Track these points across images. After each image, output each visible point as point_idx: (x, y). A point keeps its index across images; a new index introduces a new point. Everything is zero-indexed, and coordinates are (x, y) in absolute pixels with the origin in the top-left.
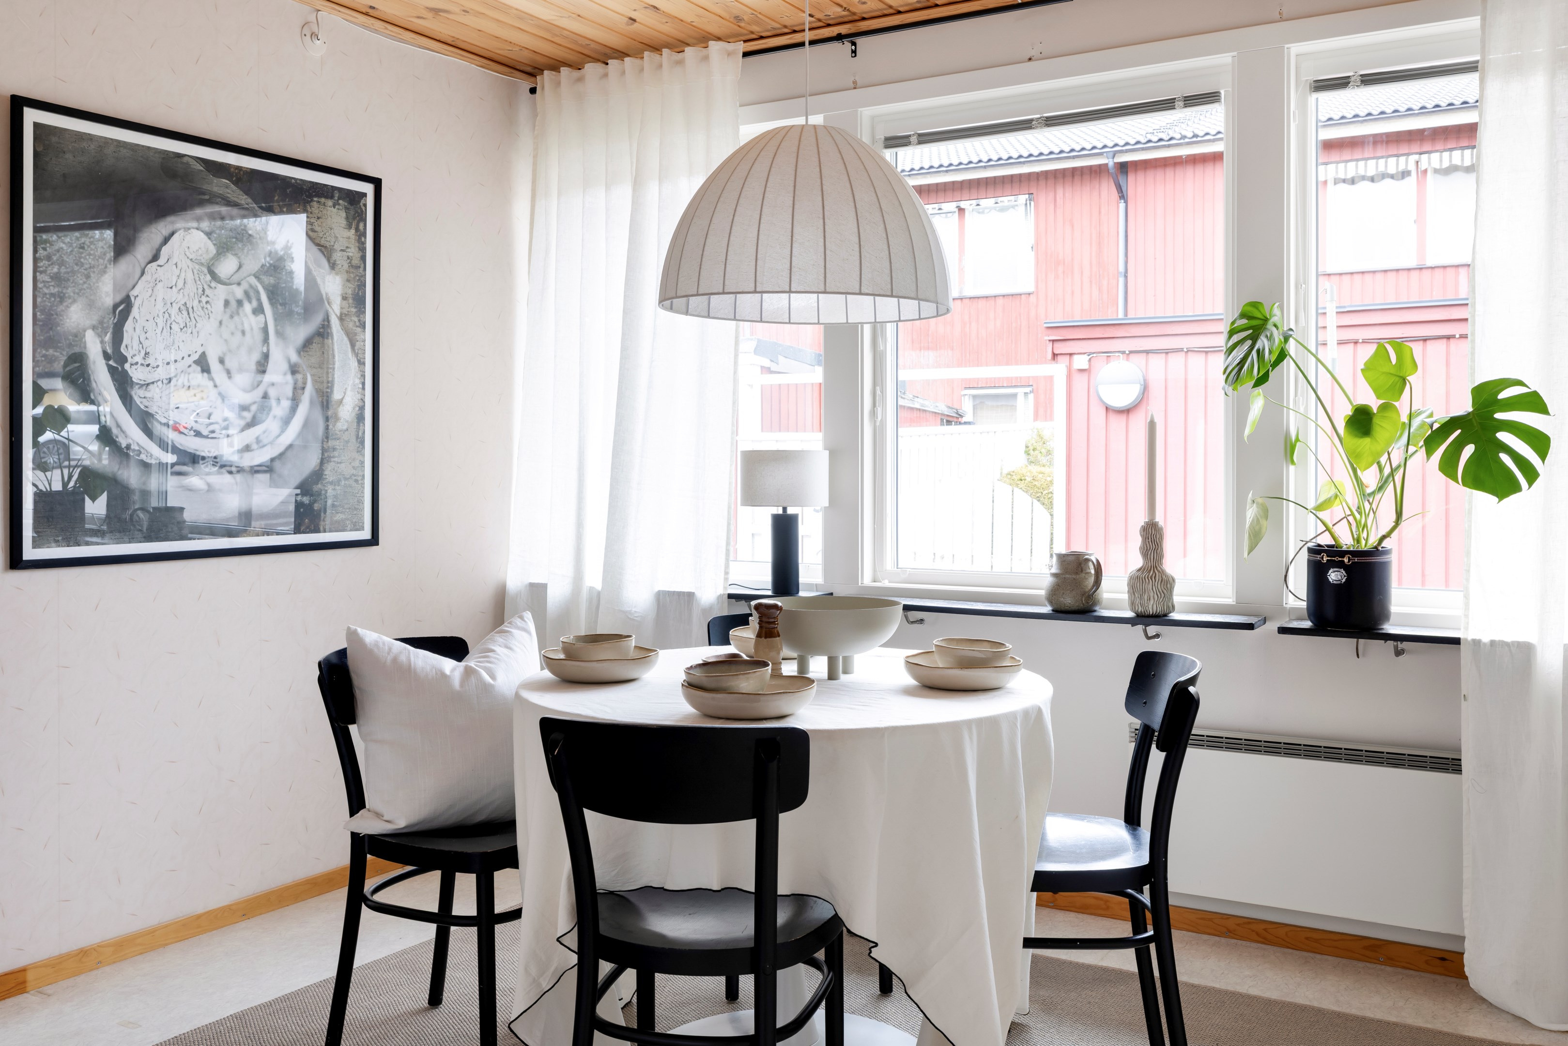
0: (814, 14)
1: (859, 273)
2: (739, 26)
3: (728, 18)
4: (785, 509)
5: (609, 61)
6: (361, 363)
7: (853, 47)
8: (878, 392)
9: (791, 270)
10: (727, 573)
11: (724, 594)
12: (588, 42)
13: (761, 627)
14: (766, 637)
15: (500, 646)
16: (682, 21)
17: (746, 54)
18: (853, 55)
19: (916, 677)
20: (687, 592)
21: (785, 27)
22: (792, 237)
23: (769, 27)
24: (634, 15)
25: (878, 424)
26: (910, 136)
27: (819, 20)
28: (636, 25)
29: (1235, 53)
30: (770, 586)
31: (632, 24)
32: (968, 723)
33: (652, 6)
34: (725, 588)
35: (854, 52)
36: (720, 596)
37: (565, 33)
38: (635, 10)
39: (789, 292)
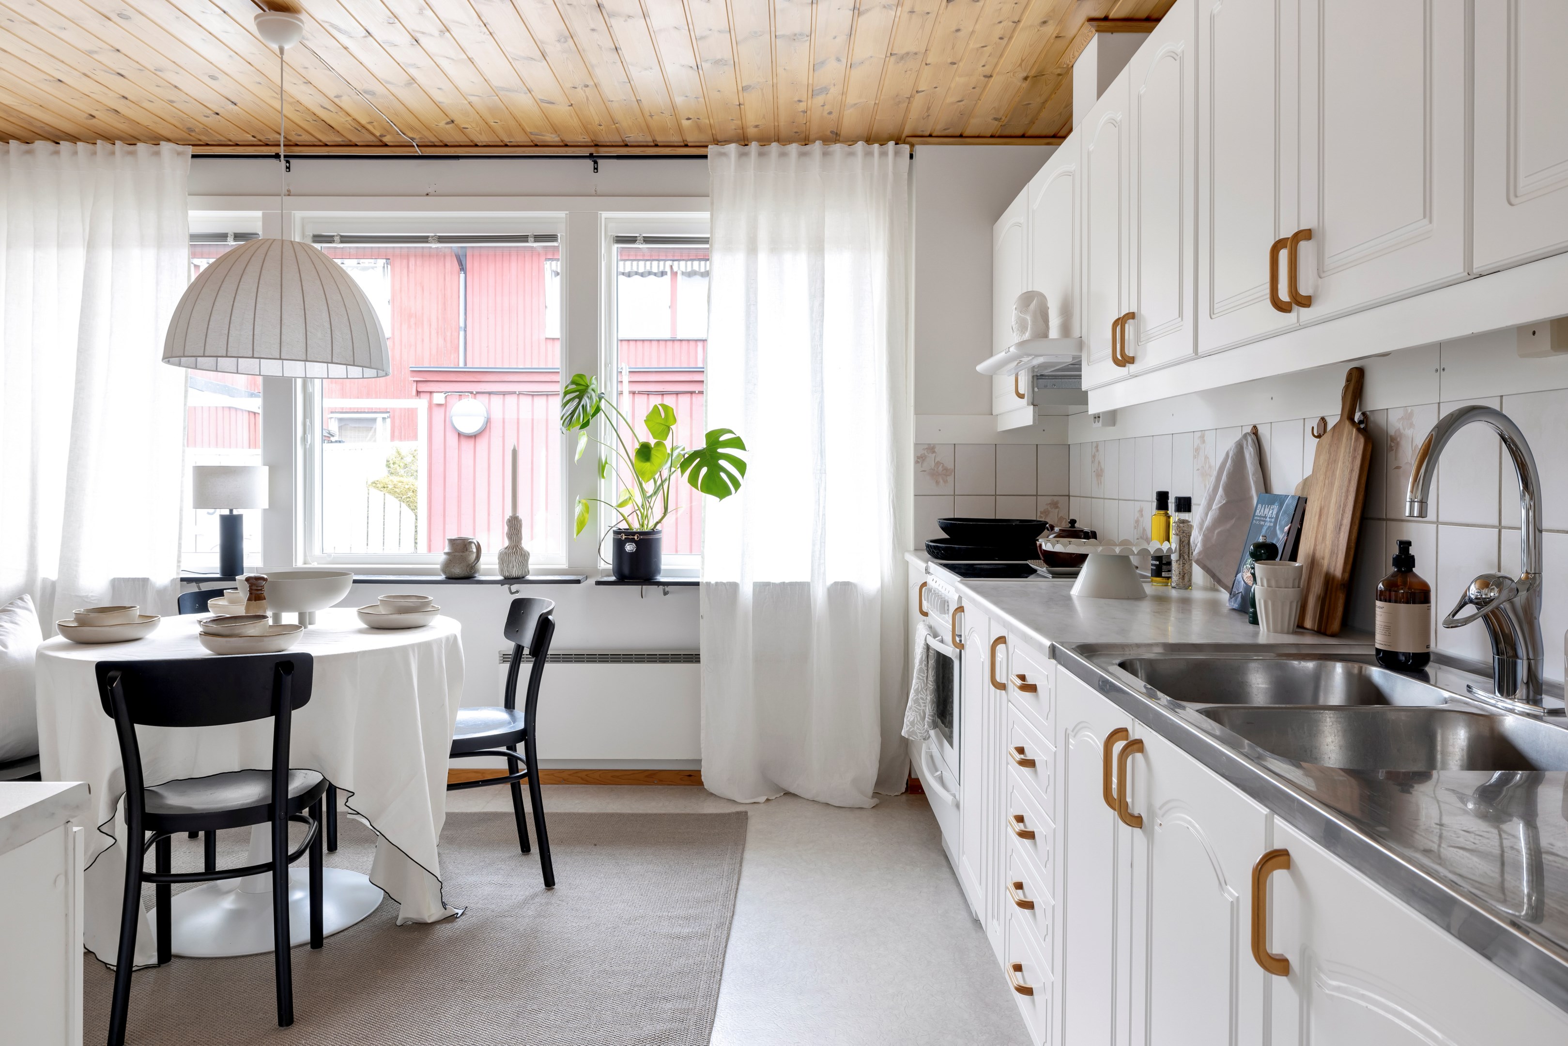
0: (255, 135)
1: (331, 349)
2: (190, 135)
3: (181, 128)
4: (231, 511)
5: (61, 142)
7: (288, 165)
8: (308, 423)
9: (281, 344)
10: (179, 562)
11: (177, 578)
12: (43, 125)
13: (251, 594)
14: (255, 600)
15: (5, 622)
16: (138, 123)
17: (193, 156)
18: (288, 171)
19: (366, 622)
20: (141, 578)
21: (230, 141)
22: (281, 321)
23: (216, 139)
24: (94, 113)
25: (308, 446)
26: (334, 236)
27: (260, 141)
28: (94, 120)
29: (568, 212)
30: (218, 570)
31: (91, 119)
32: (412, 646)
33: (114, 109)
34: (178, 573)
35: (288, 168)
36: (173, 580)
37: (22, 116)
38: (97, 110)
39: (280, 359)
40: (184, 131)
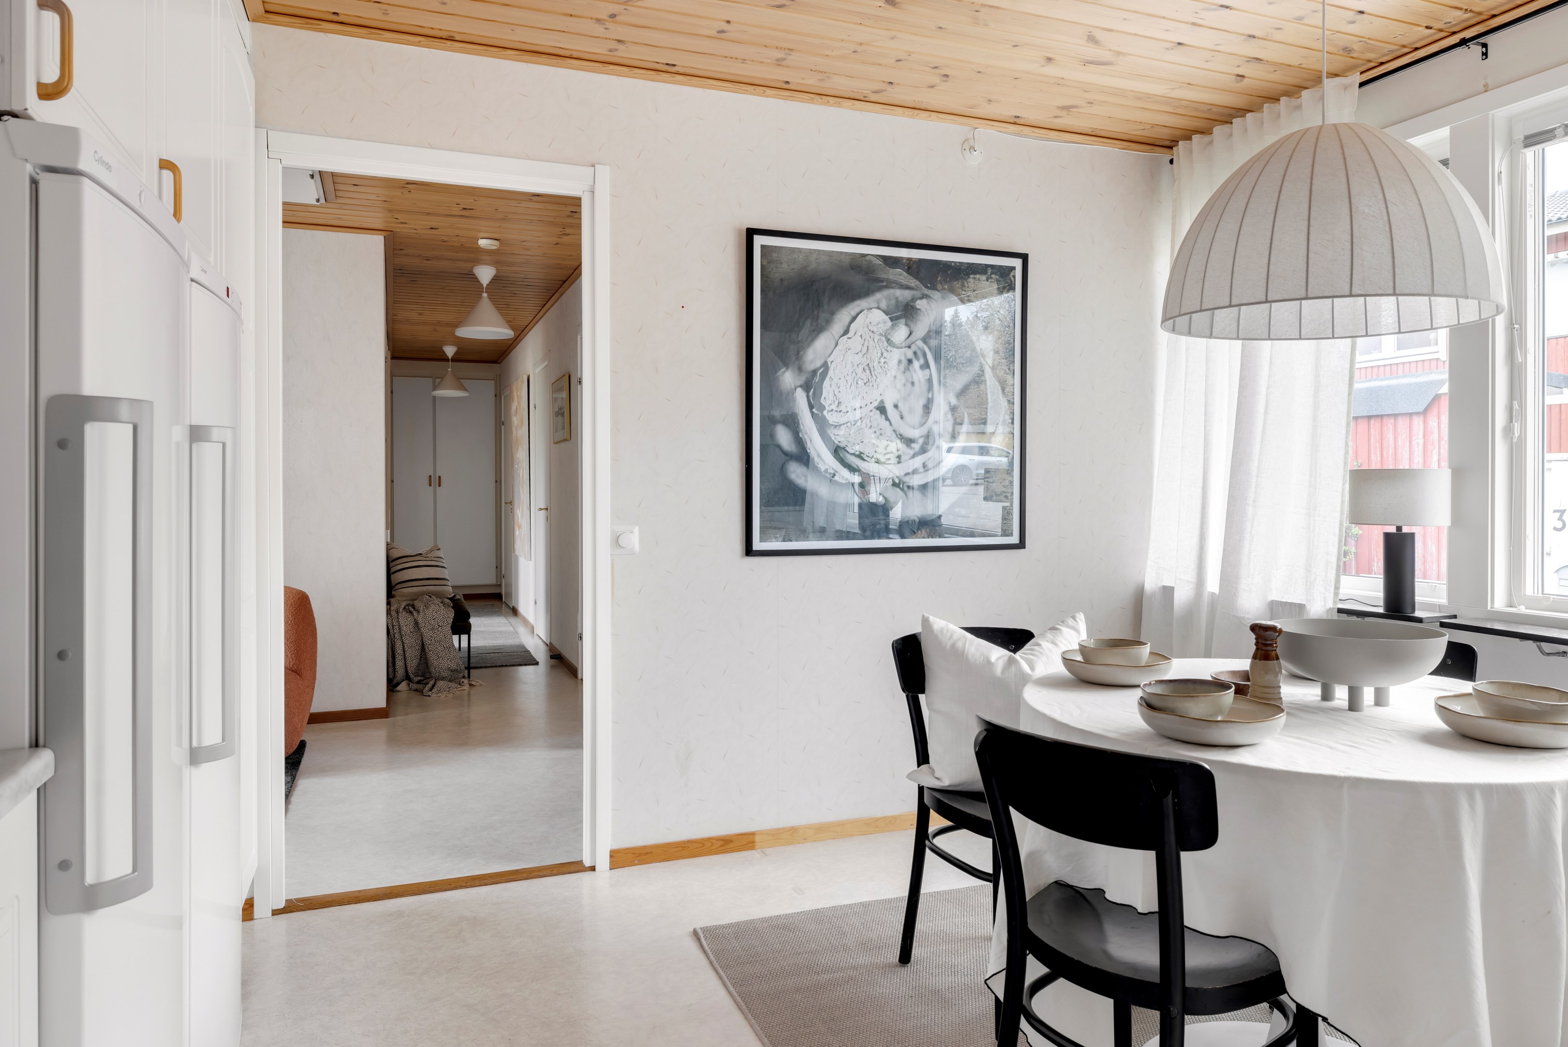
0: (1431, 25)
2: (1352, 58)
3: (1336, 52)
4: (1399, 528)
5: (1234, 120)
6: (1011, 403)
7: (1484, 50)
8: (1516, 406)
10: (1337, 588)
11: (1333, 608)
12: (1209, 107)
13: (1257, 649)
14: (1260, 660)
15: (1047, 641)
16: (1290, 66)
17: (1362, 85)
18: (1484, 57)
20: (1298, 604)
21: (1404, 46)
23: (1385, 51)
24: (1240, 71)
25: (1515, 440)
26: (1555, 129)
27: (1441, 30)
28: (1246, 80)
31: (1241, 81)
33: (1253, 58)
34: (1335, 602)
35: (1484, 53)
36: (1329, 610)
37: (1184, 103)
38: (1238, 66)
39: (1266, 302)
40: (1339, 55)
